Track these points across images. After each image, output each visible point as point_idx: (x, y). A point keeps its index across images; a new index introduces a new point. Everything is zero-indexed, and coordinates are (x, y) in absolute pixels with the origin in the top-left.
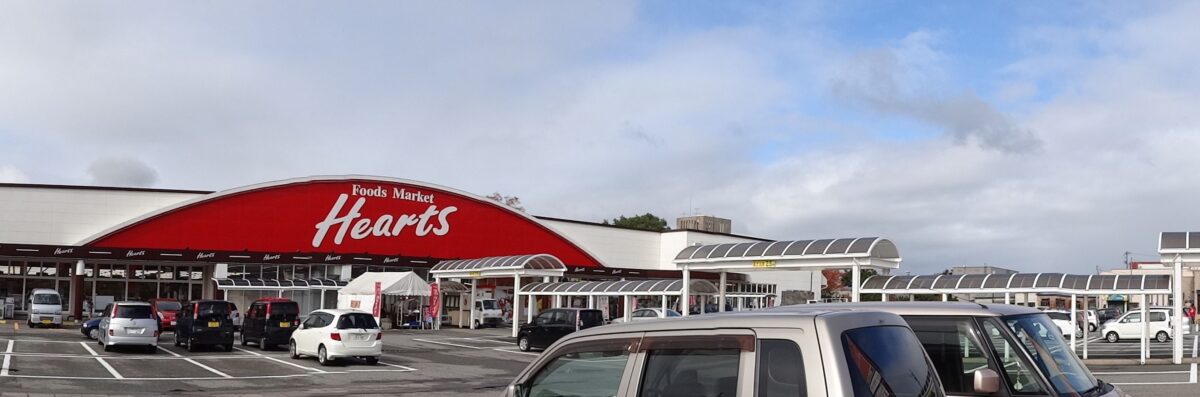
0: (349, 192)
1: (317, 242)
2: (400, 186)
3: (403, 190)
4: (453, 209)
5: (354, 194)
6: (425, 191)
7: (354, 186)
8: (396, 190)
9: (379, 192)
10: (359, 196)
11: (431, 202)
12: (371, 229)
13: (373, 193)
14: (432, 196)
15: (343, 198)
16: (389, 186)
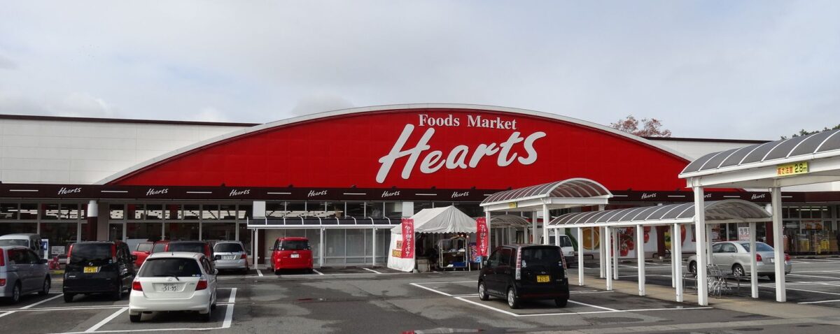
0: (416, 123)
1: (381, 177)
2: (475, 113)
3: (479, 118)
4: (541, 134)
5: (421, 124)
6: (506, 116)
7: (421, 116)
8: (470, 117)
9: (449, 121)
10: (426, 127)
11: (514, 128)
12: (444, 161)
13: (444, 122)
14: (514, 122)
15: (409, 129)
16: (461, 113)
